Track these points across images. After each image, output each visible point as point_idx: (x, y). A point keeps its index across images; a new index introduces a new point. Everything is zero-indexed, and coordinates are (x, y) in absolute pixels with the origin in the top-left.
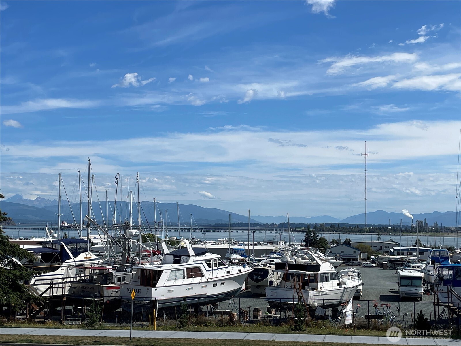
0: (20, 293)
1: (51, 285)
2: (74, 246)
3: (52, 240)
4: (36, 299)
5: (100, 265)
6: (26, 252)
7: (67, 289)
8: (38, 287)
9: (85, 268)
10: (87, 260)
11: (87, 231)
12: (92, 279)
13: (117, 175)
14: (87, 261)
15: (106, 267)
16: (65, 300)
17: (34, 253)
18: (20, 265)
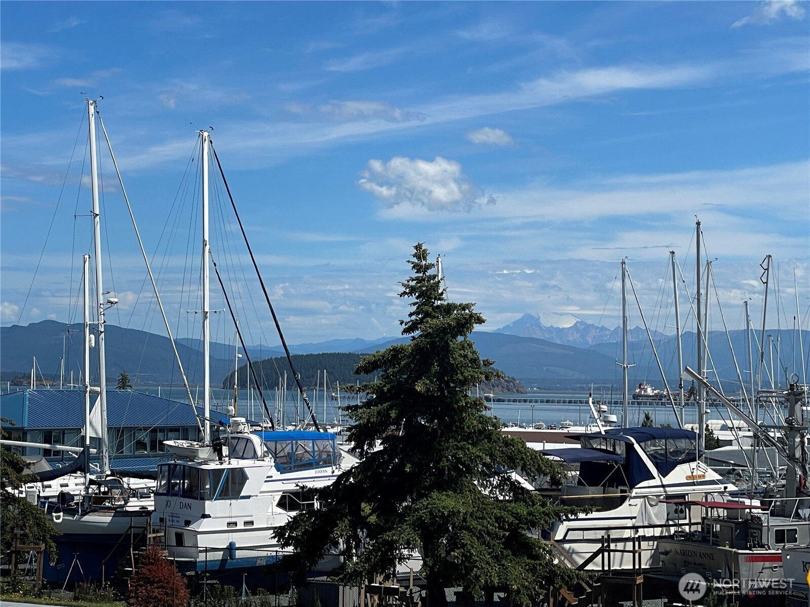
0: (530, 560)
1: (605, 545)
2: (659, 446)
3: (604, 431)
4: (569, 576)
5: (730, 498)
6: (541, 457)
7: (646, 556)
8: (576, 546)
9: (689, 504)
10: (694, 482)
11: (697, 409)
12: (708, 532)
13: (766, 260)
14: (695, 485)
15: (744, 502)
16: (640, 584)
17: (563, 462)
18: (528, 491)
